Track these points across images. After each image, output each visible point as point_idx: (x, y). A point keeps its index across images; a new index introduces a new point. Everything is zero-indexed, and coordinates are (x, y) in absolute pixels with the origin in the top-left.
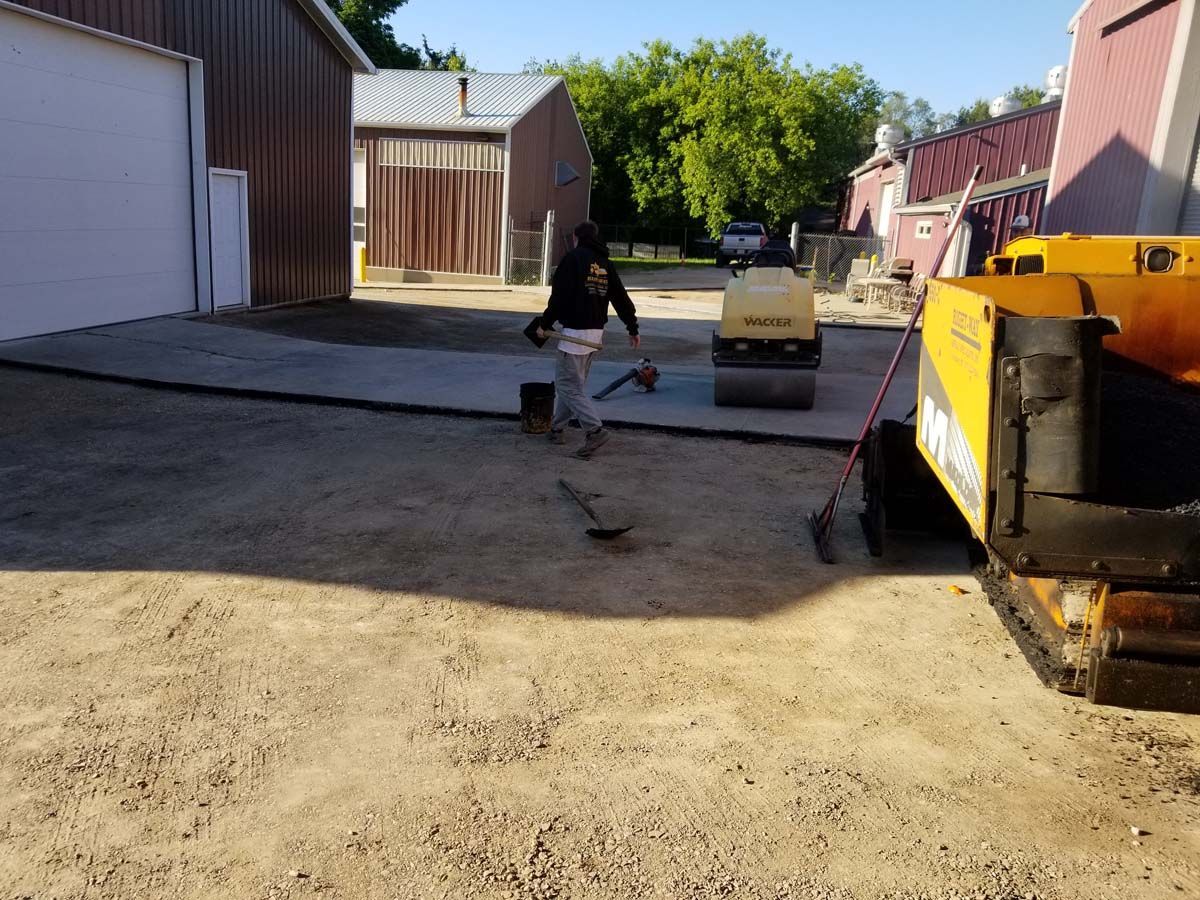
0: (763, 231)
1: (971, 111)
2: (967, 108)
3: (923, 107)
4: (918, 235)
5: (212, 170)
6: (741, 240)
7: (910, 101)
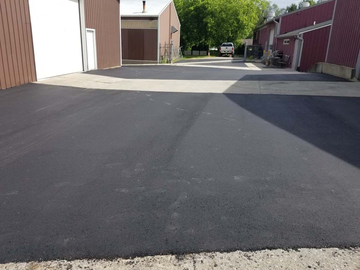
0: (233, 45)
1: (290, 7)
2: (289, 6)
3: (275, 6)
4: (284, 44)
5: (87, 29)
6: (226, 48)
7: (271, 5)
